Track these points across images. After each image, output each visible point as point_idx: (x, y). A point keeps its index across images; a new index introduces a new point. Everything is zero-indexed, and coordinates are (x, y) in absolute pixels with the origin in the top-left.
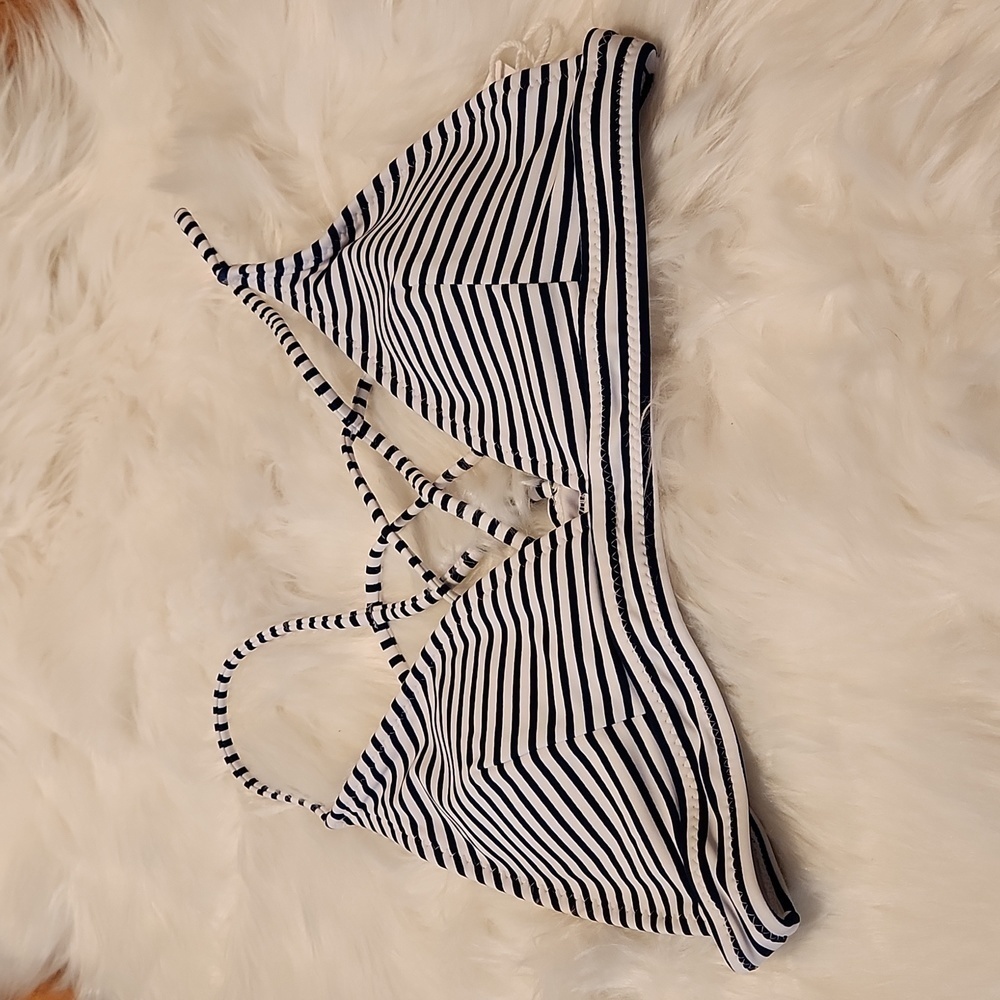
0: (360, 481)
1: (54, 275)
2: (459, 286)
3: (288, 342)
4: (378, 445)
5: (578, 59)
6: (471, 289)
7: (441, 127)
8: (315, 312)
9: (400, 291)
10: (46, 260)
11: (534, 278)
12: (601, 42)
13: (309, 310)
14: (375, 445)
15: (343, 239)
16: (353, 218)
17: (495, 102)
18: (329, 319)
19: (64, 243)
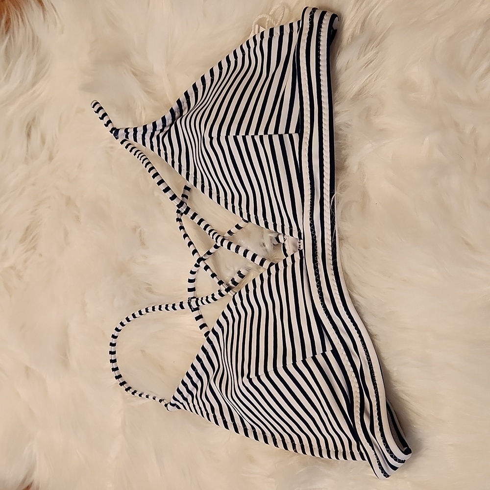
0: (186, 236)
1: (29, 135)
2: (237, 136)
3: (149, 166)
4: (194, 218)
5: (299, 22)
6: (244, 138)
7: (228, 58)
8: (163, 152)
9: (207, 139)
10: (25, 129)
11: (276, 132)
12: (311, 13)
13: (159, 151)
15: (177, 115)
16: (182, 104)
17: (256, 45)
18: (169, 155)
19: (34, 120)
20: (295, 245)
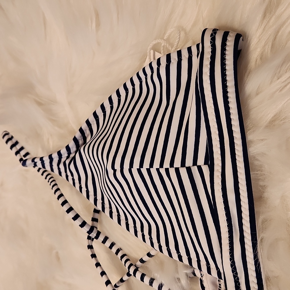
0: (98, 265)
2: (141, 169)
3: (58, 193)
4: (105, 242)
5: (198, 46)
6: (148, 171)
7: (125, 86)
8: (70, 177)
9: (111, 172)
11: (183, 164)
12: (212, 35)
13: (67, 176)
14: (104, 242)
15: (81, 142)
16: (85, 132)
17: (152, 72)
18: (77, 181)
20: (214, 284)
